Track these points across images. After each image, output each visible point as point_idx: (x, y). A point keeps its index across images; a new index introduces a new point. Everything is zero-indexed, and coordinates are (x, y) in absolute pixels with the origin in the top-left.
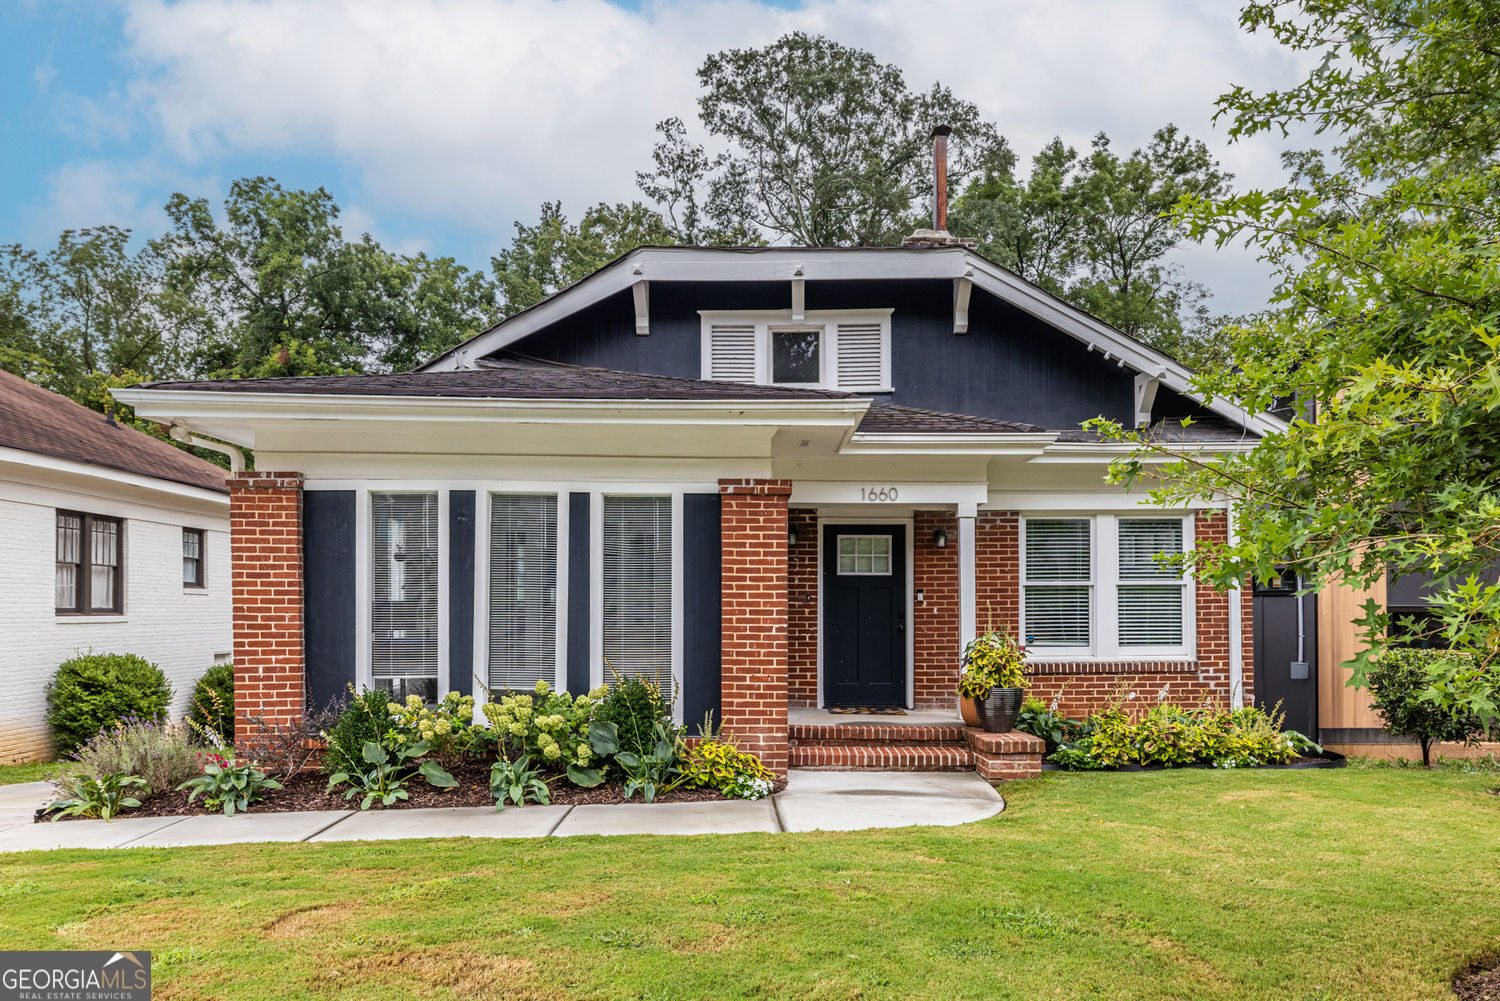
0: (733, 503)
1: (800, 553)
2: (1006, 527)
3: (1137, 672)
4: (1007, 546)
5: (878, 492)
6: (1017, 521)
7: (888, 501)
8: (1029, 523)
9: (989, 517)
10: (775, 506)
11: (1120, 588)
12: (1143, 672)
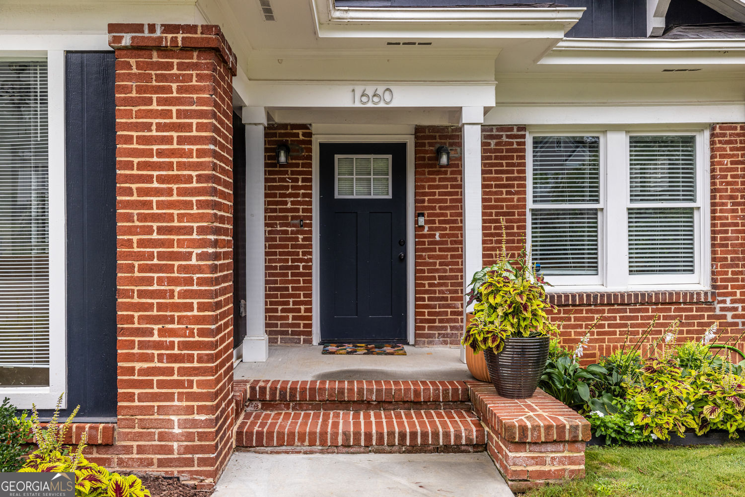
0: (132, 61)
1: (293, 173)
2: (512, 144)
3: (650, 303)
4: (513, 165)
5: (371, 94)
6: (524, 136)
7: (382, 105)
8: (537, 142)
9: (495, 133)
10: (195, 66)
11: (630, 211)
12: (656, 304)
